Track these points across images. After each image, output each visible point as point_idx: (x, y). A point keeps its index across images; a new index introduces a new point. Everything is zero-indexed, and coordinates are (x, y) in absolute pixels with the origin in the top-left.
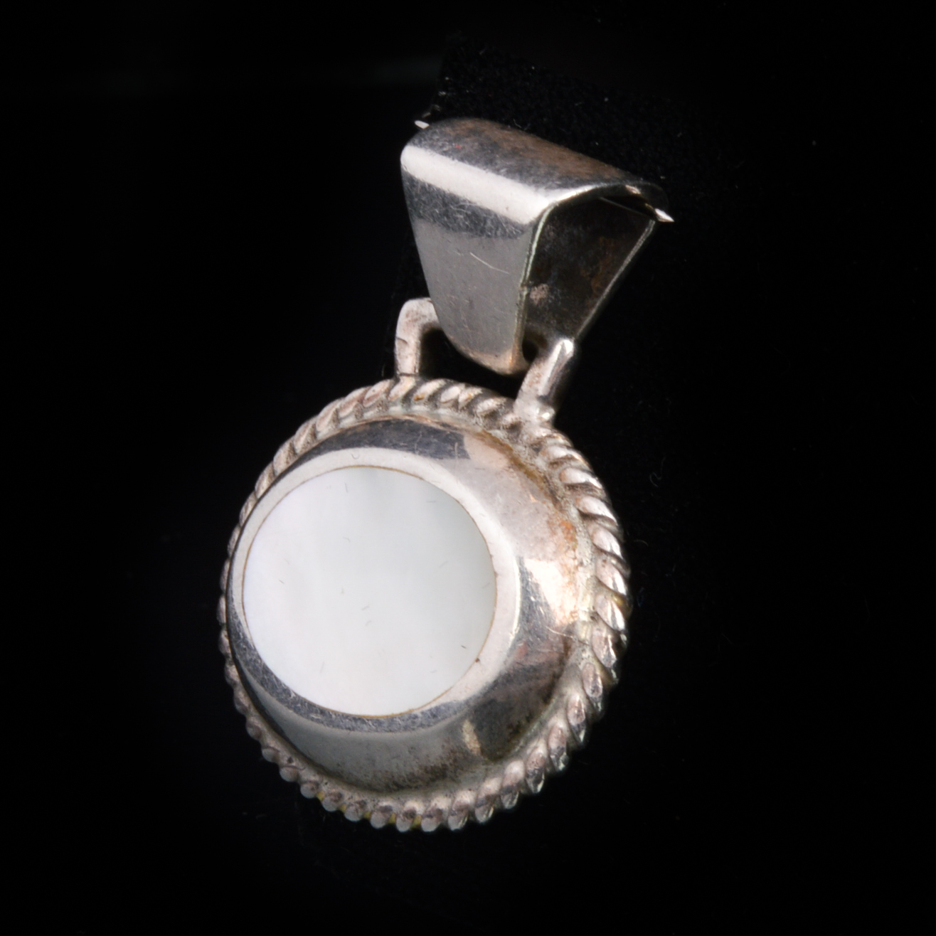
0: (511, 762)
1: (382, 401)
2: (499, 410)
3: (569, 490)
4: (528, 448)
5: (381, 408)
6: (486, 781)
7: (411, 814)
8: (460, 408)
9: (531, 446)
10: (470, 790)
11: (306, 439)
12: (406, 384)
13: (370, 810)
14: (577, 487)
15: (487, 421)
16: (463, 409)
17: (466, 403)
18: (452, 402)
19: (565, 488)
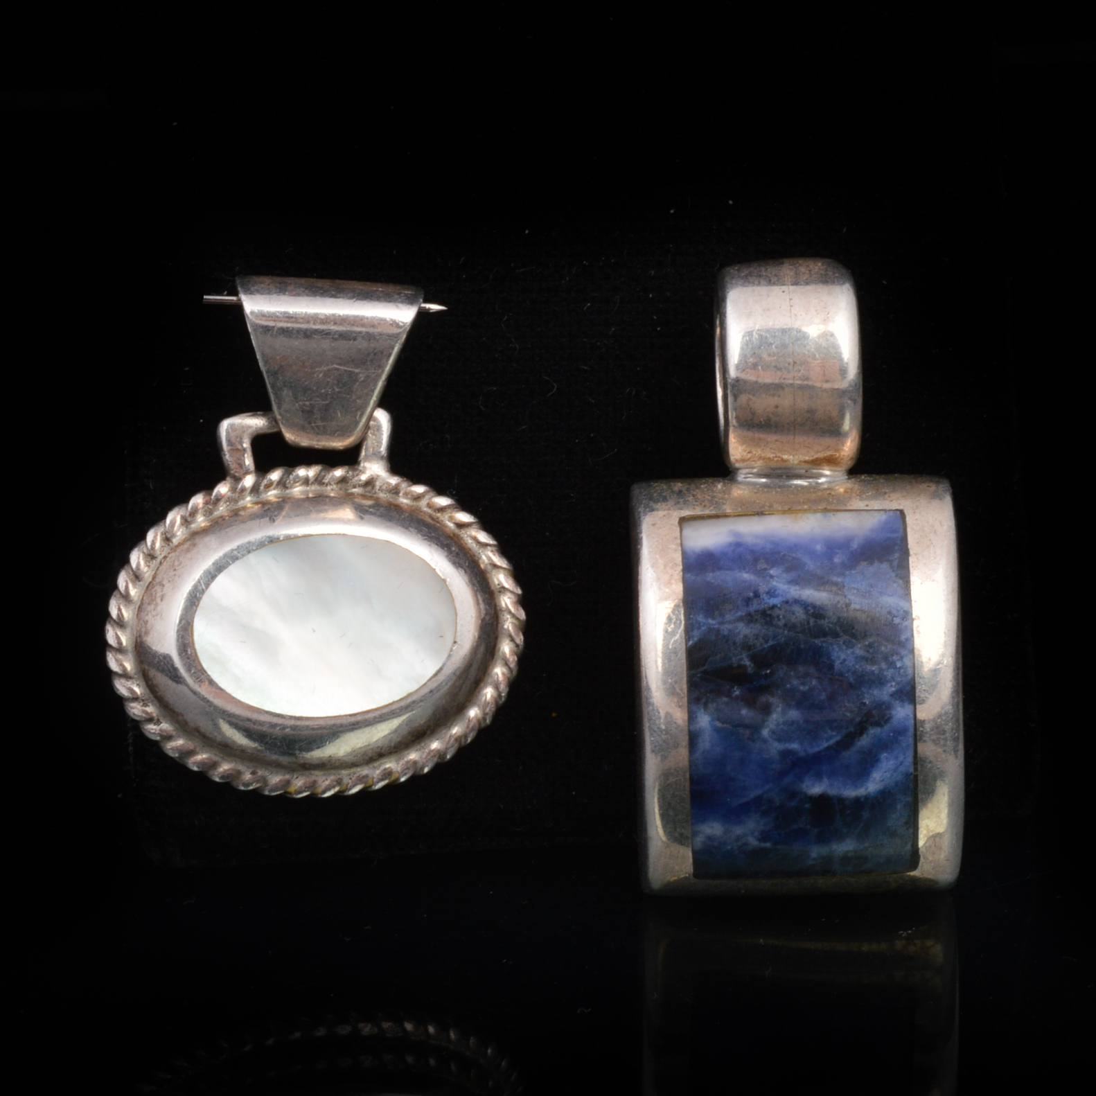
0: (469, 709)
1: (228, 498)
2: (347, 475)
4: (388, 494)
5: (228, 503)
6: (451, 729)
7: (387, 774)
8: (310, 483)
9: (390, 492)
10: (438, 740)
11: (160, 544)
12: (249, 481)
13: (346, 783)
14: (445, 508)
15: (339, 486)
16: (312, 483)
17: (314, 478)
18: (303, 480)
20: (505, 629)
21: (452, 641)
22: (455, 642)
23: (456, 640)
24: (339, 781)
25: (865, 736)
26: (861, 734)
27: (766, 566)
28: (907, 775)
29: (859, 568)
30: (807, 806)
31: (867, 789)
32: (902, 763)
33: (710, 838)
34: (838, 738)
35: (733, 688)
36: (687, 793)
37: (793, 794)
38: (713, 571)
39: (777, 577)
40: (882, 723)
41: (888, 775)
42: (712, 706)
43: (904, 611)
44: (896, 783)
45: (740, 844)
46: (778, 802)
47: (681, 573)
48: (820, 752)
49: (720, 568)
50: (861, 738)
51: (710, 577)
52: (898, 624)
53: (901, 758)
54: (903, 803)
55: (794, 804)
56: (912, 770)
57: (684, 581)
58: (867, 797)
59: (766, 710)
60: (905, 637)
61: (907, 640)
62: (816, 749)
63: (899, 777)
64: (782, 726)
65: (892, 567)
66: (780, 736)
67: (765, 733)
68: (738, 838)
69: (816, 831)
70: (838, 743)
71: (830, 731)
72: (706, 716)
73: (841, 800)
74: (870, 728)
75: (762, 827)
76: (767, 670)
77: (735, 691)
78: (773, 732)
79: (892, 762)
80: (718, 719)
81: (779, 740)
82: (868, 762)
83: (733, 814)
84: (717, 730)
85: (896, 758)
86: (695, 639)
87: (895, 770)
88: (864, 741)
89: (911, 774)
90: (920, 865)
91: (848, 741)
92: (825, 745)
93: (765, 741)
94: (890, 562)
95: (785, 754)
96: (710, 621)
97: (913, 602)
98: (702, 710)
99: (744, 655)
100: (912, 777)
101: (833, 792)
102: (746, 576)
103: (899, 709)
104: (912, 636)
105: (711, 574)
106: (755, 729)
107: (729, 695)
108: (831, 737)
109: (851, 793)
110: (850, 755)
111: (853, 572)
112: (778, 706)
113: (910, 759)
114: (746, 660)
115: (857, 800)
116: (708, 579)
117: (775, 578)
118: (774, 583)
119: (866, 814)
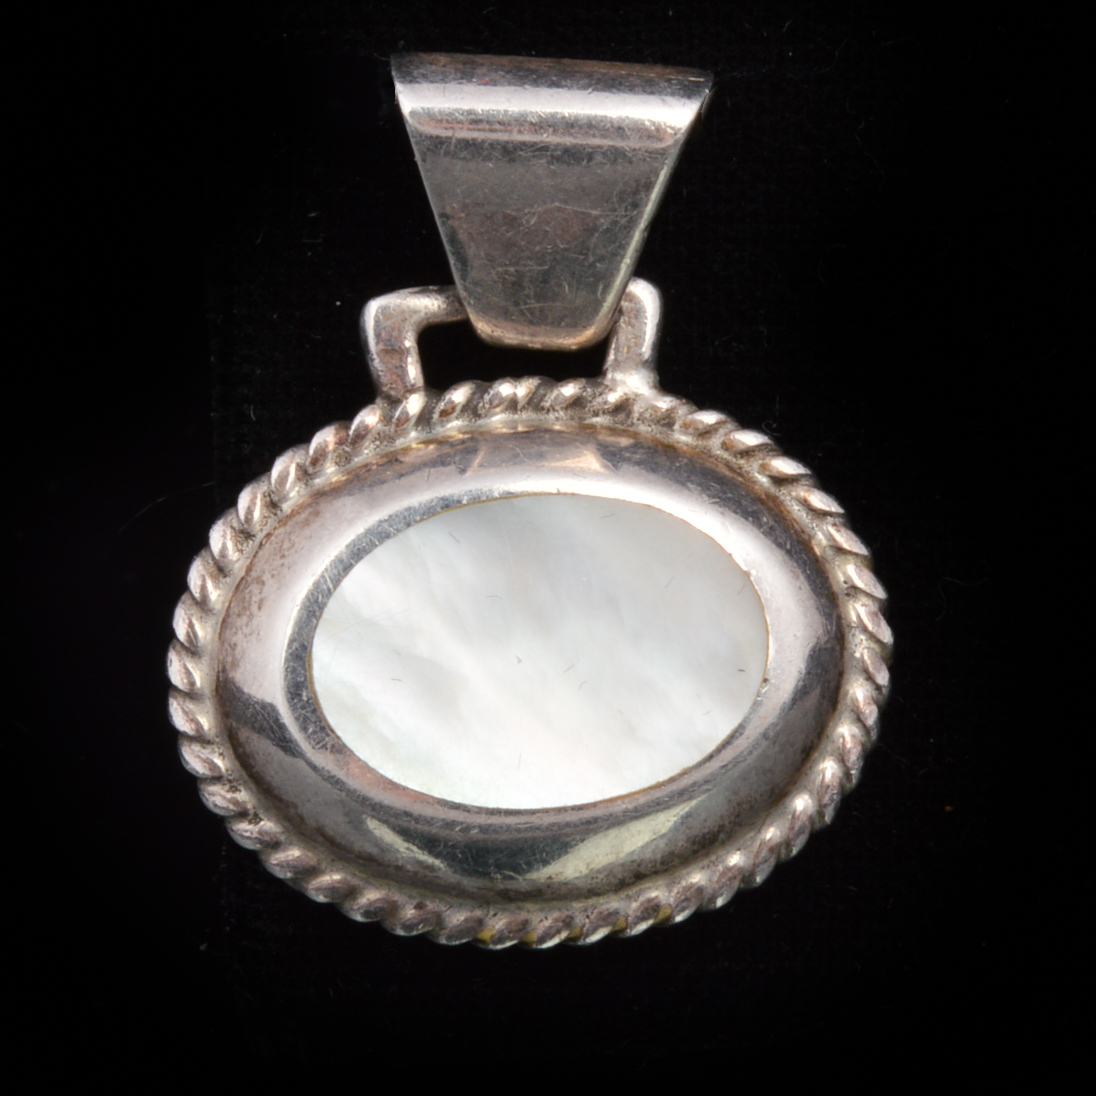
0: (794, 797)
1: (379, 434)
2: (584, 394)
3: (742, 457)
4: (653, 427)
5: (378, 443)
6: (763, 831)
7: (652, 908)
8: (519, 407)
9: (658, 422)
10: (739, 849)
11: (261, 513)
12: (414, 404)
13: (580, 925)
14: (754, 451)
15: (569, 412)
16: (524, 407)
17: (527, 400)
18: (507, 403)
19: (735, 457)
20: (856, 659)
21: (761, 679)
22: (765, 680)
23: (768, 677)
24: (568, 920)
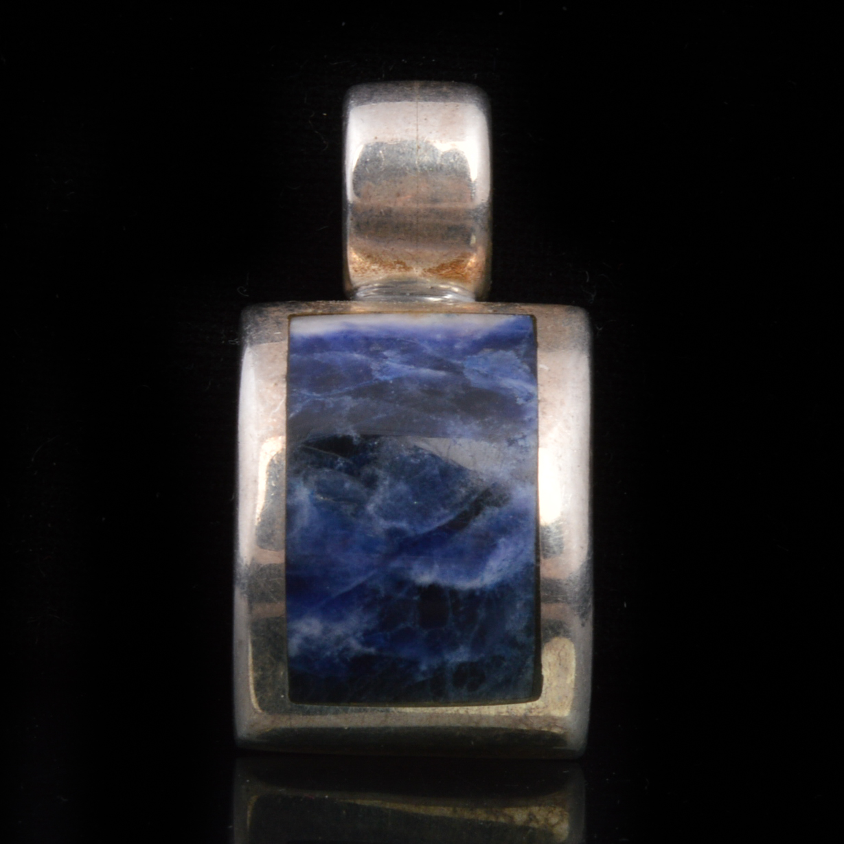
25: (481, 516)
26: (477, 513)
27: (380, 348)
28: (528, 566)
29: (481, 354)
30: (416, 598)
31: (482, 580)
32: (522, 551)
33: (307, 640)
34: (451, 517)
35: (336, 459)
36: (283, 579)
37: (400, 582)
38: (321, 352)
39: (391, 357)
40: (501, 502)
41: (506, 564)
42: (313, 479)
43: (529, 393)
44: (516, 575)
45: (341, 647)
46: (383, 593)
47: (286, 354)
48: (430, 533)
49: (328, 350)
50: (476, 519)
51: (317, 356)
52: (522, 405)
53: (521, 545)
54: (523, 602)
55: (401, 595)
56: (533, 560)
57: (289, 361)
58: (483, 591)
59: (371, 483)
60: (529, 417)
61: (530, 420)
62: (426, 530)
63: (519, 568)
64: (389, 501)
65: (518, 355)
66: (387, 513)
67: (370, 508)
68: (339, 640)
69: (425, 633)
70: (451, 524)
71: (442, 509)
72: (306, 489)
73: (454, 593)
74: (488, 508)
75: (365, 626)
76: (374, 441)
77: (338, 463)
78: (380, 508)
79: (511, 549)
80: (320, 492)
81: (386, 517)
82: (484, 548)
83: (333, 607)
84: (317, 504)
85: (516, 544)
86: (297, 411)
87: (515, 559)
88: (479, 523)
89: (532, 565)
90: (543, 692)
91: (461, 523)
92: (436, 524)
93: (370, 518)
94: (516, 351)
95: (393, 533)
96: (315, 394)
97: (539, 386)
98: (302, 483)
99: (350, 427)
100: (533, 568)
101: (445, 582)
102: (357, 356)
103: (520, 489)
104: (537, 417)
105: (319, 355)
106: (360, 504)
107: (332, 466)
108: (444, 516)
109: (465, 584)
110: (464, 539)
111: (475, 356)
112: (385, 479)
113: (531, 547)
114: (352, 431)
115: (471, 594)
116: (316, 359)
117: (389, 359)
118: (387, 363)
119: (482, 613)
